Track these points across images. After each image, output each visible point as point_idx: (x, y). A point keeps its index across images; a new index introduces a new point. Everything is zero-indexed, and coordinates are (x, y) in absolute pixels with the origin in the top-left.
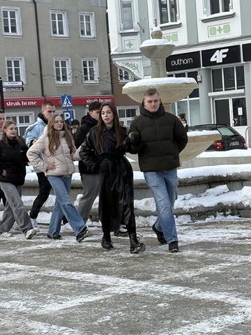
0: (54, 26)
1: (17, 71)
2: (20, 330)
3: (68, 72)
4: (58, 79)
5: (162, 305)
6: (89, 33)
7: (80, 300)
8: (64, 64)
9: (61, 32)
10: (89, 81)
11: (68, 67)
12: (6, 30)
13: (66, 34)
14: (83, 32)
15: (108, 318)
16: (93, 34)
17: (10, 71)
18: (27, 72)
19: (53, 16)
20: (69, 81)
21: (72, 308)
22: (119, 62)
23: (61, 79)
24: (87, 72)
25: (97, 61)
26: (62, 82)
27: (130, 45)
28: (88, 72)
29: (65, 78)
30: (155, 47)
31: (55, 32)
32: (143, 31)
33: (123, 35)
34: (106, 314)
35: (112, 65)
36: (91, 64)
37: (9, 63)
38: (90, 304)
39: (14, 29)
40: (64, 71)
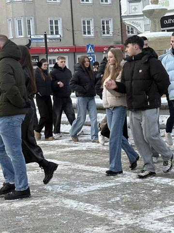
1: (57, 28)
2: (58, 205)
3: (92, 28)
4: (85, 33)
5: (155, 191)
6: (106, 1)
7: (99, 186)
8: (89, 23)
9: (87, 0)
10: (106, 35)
11: (92, 25)
13: (90, 1)
14: (102, 1)
15: (118, 199)
16: (109, 2)
17: (52, 28)
18: (63, 28)
20: (92, 35)
21: (94, 191)
22: (127, 21)
23: (87, 33)
24: (104, 29)
25: (112, 20)
26: (87, 35)
27: (135, 9)
28: (106, 28)
29: (89, 33)
30: (153, 11)
31: (83, 0)
33: (130, 2)
34: (117, 196)
35: (122, 24)
36: (107, 22)
37: (51, 22)
38: (106, 189)
40: (89, 28)
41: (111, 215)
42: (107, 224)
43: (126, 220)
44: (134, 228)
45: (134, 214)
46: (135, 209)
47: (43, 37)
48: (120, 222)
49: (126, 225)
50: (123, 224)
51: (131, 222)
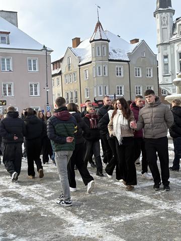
0: (136, 73)
1: (121, 91)
3: (141, 91)
4: (137, 93)
6: (150, 76)
8: (139, 88)
9: (139, 75)
11: (141, 89)
12: (117, 74)
13: (141, 76)
14: (147, 75)
16: (152, 76)
17: (118, 91)
18: (125, 91)
19: (136, 69)
20: (141, 94)
22: (162, 87)
27: (167, 80)
29: (139, 93)
31: (136, 75)
32: (173, 75)
33: (164, 76)
35: (159, 88)
37: (118, 87)
39: (120, 74)
40: (139, 90)
41: (156, 202)
42: (154, 209)
43: (165, 206)
44: (170, 212)
45: (170, 203)
46: (170, 200)
47: (113, 96)
48: (161, 208)
49: (165, 209)
50: (163, 208)
51: (168, 208)
